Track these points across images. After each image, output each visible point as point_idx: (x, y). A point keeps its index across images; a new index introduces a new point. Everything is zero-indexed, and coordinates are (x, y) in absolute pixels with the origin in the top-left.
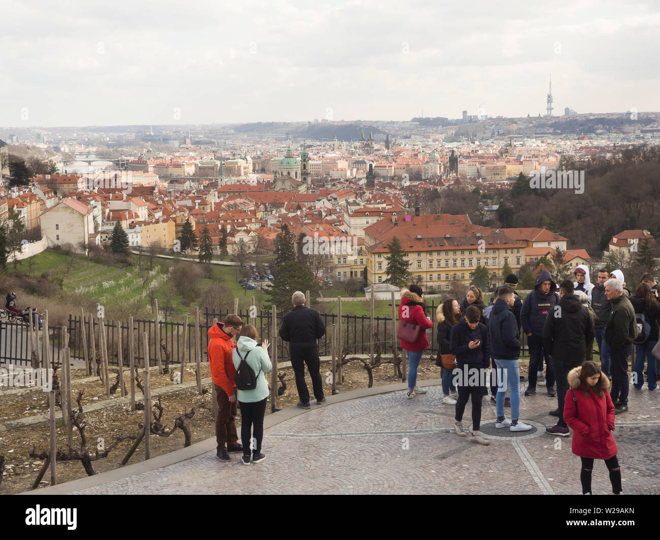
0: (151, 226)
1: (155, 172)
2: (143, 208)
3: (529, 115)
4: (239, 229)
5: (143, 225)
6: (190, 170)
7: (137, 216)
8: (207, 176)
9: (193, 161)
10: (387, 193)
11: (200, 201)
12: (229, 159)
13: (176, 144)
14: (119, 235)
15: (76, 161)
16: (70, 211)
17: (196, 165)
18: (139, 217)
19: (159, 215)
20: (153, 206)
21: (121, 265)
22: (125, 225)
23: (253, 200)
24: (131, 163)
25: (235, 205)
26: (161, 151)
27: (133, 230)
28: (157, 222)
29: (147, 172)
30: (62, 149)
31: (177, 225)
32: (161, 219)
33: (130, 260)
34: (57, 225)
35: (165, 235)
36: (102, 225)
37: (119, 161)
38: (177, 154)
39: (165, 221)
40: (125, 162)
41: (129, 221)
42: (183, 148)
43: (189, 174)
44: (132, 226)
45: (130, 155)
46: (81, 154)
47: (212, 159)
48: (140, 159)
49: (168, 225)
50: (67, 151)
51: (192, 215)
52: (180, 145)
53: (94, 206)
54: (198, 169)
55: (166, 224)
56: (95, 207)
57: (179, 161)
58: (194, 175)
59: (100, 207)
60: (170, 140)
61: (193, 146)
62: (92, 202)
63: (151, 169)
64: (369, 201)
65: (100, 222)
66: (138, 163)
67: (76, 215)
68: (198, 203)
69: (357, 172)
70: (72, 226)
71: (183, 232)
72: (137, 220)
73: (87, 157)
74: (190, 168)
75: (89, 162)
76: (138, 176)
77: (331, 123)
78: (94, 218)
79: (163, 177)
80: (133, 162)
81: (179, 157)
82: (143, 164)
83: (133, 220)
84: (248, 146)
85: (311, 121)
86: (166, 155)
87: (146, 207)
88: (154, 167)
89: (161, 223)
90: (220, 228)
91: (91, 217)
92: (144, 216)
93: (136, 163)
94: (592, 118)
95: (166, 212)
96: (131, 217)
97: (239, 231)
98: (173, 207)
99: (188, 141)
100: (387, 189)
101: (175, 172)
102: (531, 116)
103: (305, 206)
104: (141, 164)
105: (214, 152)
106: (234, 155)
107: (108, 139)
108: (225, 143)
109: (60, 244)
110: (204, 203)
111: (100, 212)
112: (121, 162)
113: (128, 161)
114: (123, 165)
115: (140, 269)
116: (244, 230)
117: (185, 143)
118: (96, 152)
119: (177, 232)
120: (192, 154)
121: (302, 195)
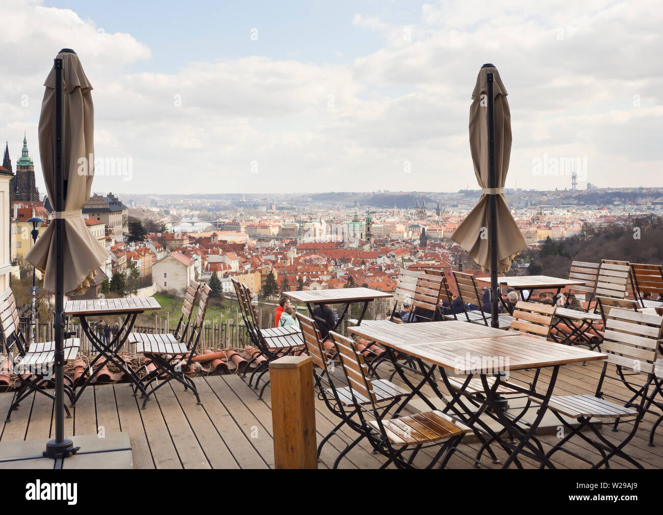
0: (241, 275)
1: (246, 232)
2: (235, 261)
3: (556, 189)
4: (313, 279)
5: (235, 275)
6: (275, 231)
7: (230, 268)
8: (289, 236)
9: (277, 223)
10: (437, 252)
11: (282, 256)
12: (307, 222)
13: (264, 209)
14: (215, 282)
15: (182, 222)
16: (176, 262)
17: (280, 227)
18: (231, 268)
19: (248, 267)
20: (244, 260)
21: (215, 308)
22: (220, 275)
23: (325, 256)
24: (226, 224)
25: (311, 260)
26: (251, 215)
27: (226, 279)
28: (246, 273)
29: (240, 231)
30: (171, 212)
31: (262, 276)
32: (249, 271)
33: (223, 303)
34: (165, 274)
35: (252, 284)
36: (202, 275)
37: (217, 222)
38: (265, 218)
39: (252, 272)
40: (222, 224)
41: (224, 272)
42: (269, 212)
43: (273, 234)
44: (226, 276)
45: (226, 218)
46: (186, 216)
47: (293, 222)
48: (234, 221)
49: (255, 275)
50: (175, 214)
51: (275, 267)
52: (267, 210)
53: (195, 258)
54: (281, 230)
55: (253, 274)
56: (197, 260)
57: (266, 223)
58: (278, 235)
59: (200, 259)
60: (259, 206)
61: (277, 211)
62: (194, 256)
63: (243, 230)
64: (421, 258)
65: (200, 272)
66: (232, 225)
67: (181, 266)
68: (281, 258)
69: (412, 234)
70: (177, 275)
71: (267, 281)
72: (230, 271)
73: (191, 219)
74: (275, 229)
75: (193, 223)
76: (231, 235)
77: (392, 194)
78: (195, 268)
79: (253, 236)
80: (228, 224)
81: (266, 220)
82: (237, 225)
83: (226, 271)
84: (323, 212)
85: (375, 191)
86: (255, 218)
87: (238, 260)
88: (245, 228)
89: (249, 273)
90: (297, 279)
91: (192, 268)
92: (235, 267)
93: (231, 225)
94: (610, 191)
95: (254, 265)
96: (225, 268)
97: (313, 281)
98: (260, 260)
99: (274, 207)
100: (437, 249)
101: (263, 232)
102: (558, 189)
103: (368, 262)
104: (234, 225)
105: (294, 216)
106: (311, 219)
107: (209, 205)
108: (304, 209)
109: (167, 289)
110: (285, 258)
111: (200, 264)
112: (218, 224)
113: (224, 222)
114: (220, 226)
115: (231, 311)
116: (317, 281)
117: (271, 208)
118: (199, 215)
119: (262, 282)
120: (276, 217)
121: (366, 252)
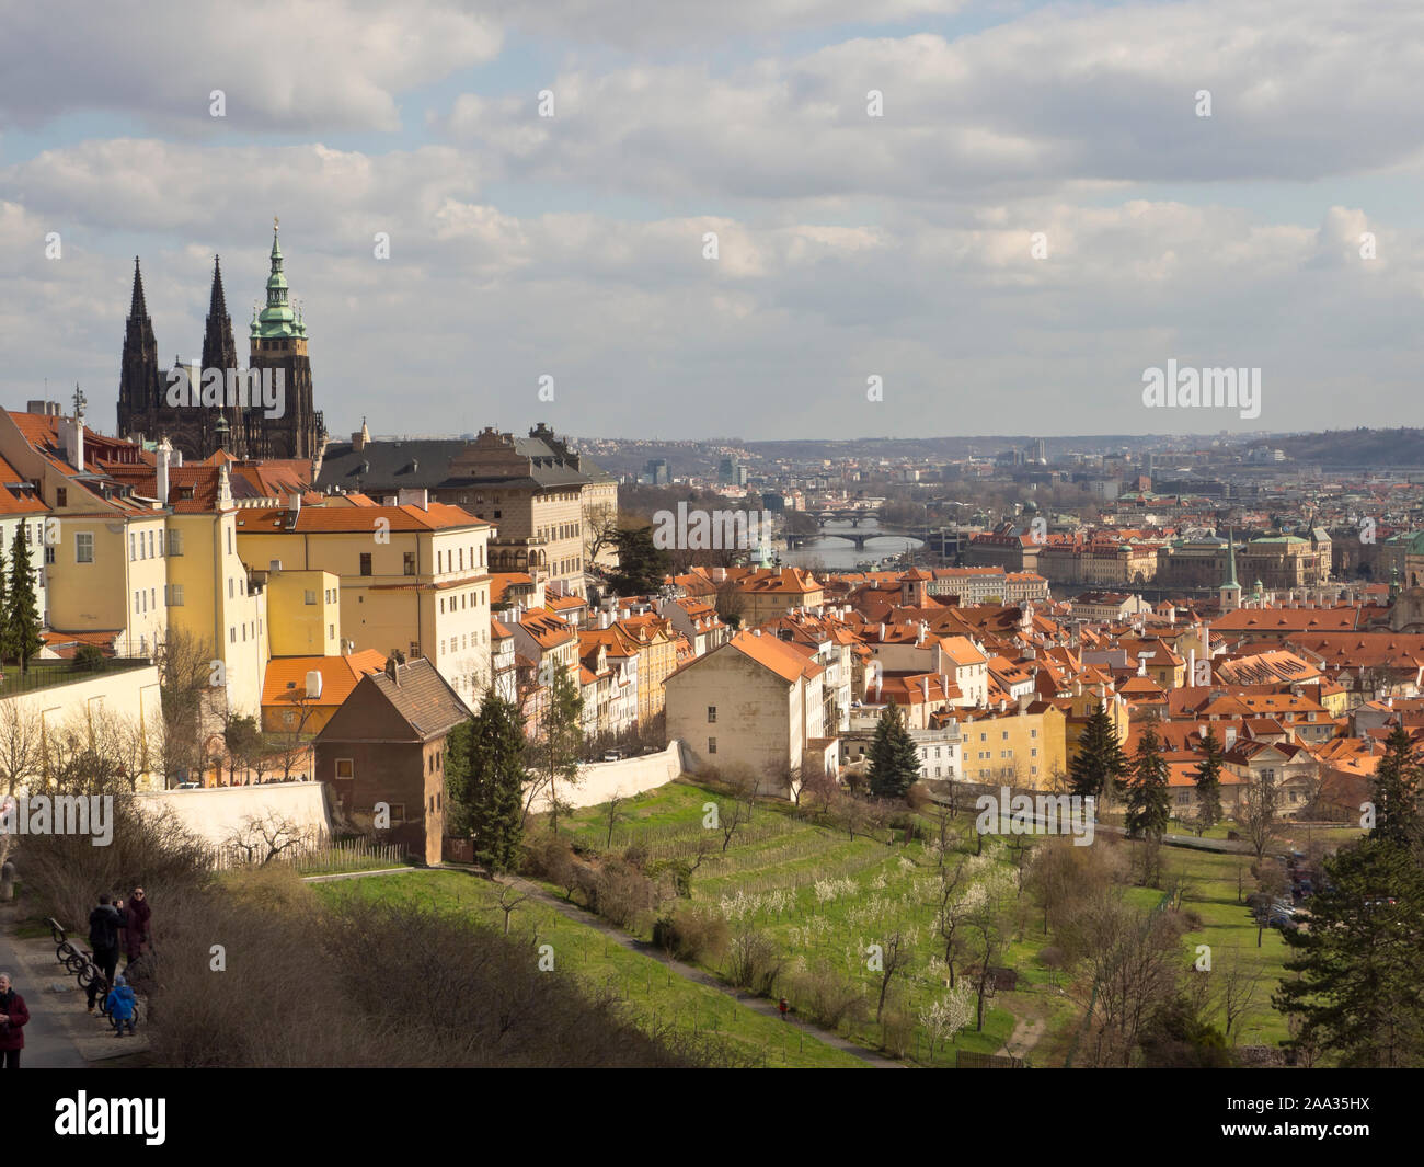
0: (995, 722)
1: (1041, 571)
2: (976, 668)
4: (1263, 740)
5: (970, 718)
6: (1144, 565)
7: (957, 693)
8: (1194, 583)
9: (1153, 540)
11: (1152, 655)
12: (1261, 535)
13: (1111, 490)
14: (893, 743)
15: (824, 535)
16: (749, 668)
17: (1162, 552)
18: (961, 696)
19: (1023, 688)
20: (1007, 664)
22: (915, 718)
23: (1319, 657)
24: (973, 543)
25: (1261, 671)
26: (1064, 512)
27: (939, 734)
28: (1013, 711)
29: (1018, 568)
30: (788, 502)
31: (1070, 720)
32: (1025, 704)
33: (919, 819)
34: (712, 710)
35: (1034, 752)
36: (853, 716)
37: (939, 536)
38: (1110, 520)
39: (1036, 708)
40: (959, 540)
41: (931, 707)
42: (1128, 501)
43: (1139, 575)
44: (938, 722)
45: (974, 522)
46: (839, 516)
47: (1209, 534)
48: (1000, 530)
49: (1046, 723)
50: (800, 507)
51: (1123, 695)
52: (1122, 493)
53: (829, 657)
54: (1167, 561)
55: (1037, 719)
56: (835, 660)
57: (1114, 538)
58: (1155, 580)
59: (846, 661)
60: (1092, 478)
61: (1156, 499)
62: (826, 647)
63: (1029, 561)
65: (845, 705)
66: (994, 545)
67: (768, 682)
68: (1147, 659)
70: (754, 713)
71: (1083, 742)
72: (955, 702)
73: (855, 526)
74: (1144, 561)
75: (859, 540)
76: (988, 581)
78: (826, 691)
79: (1064, 585)
80: (980, 540)
81: (1113, 528)
82: (1008, 546)
83: (942, 703)
84: (1322, 500)
86: (1077, 521)
87: (984, 666)
88: (1037, 555)
89: (1023, 713)
90: (1204, 737)
91: (815, 689)
92: (976, 692)
93: (987, 544)
95: (1046, 685)
96: (939, 693)
97: (1259, 747)
98: (1068, 667)
99: (1145, 482)
101: (1100, 569)
104: (1001, 545)
105: (1218, 514)
106: (1277, 524)
107: (917, 475)
108: (1255, 490)
109: (716, 765)
110: (1162, 667)
111: (848, 678)
112: (945, 541)
113: (965, 536)
114: (950, 548)
115: (943, 848)
116: (1279, 746)
117: (1135, 487)
118: (881, 511)
119: (1069, 741)
120: (1152, 519)
